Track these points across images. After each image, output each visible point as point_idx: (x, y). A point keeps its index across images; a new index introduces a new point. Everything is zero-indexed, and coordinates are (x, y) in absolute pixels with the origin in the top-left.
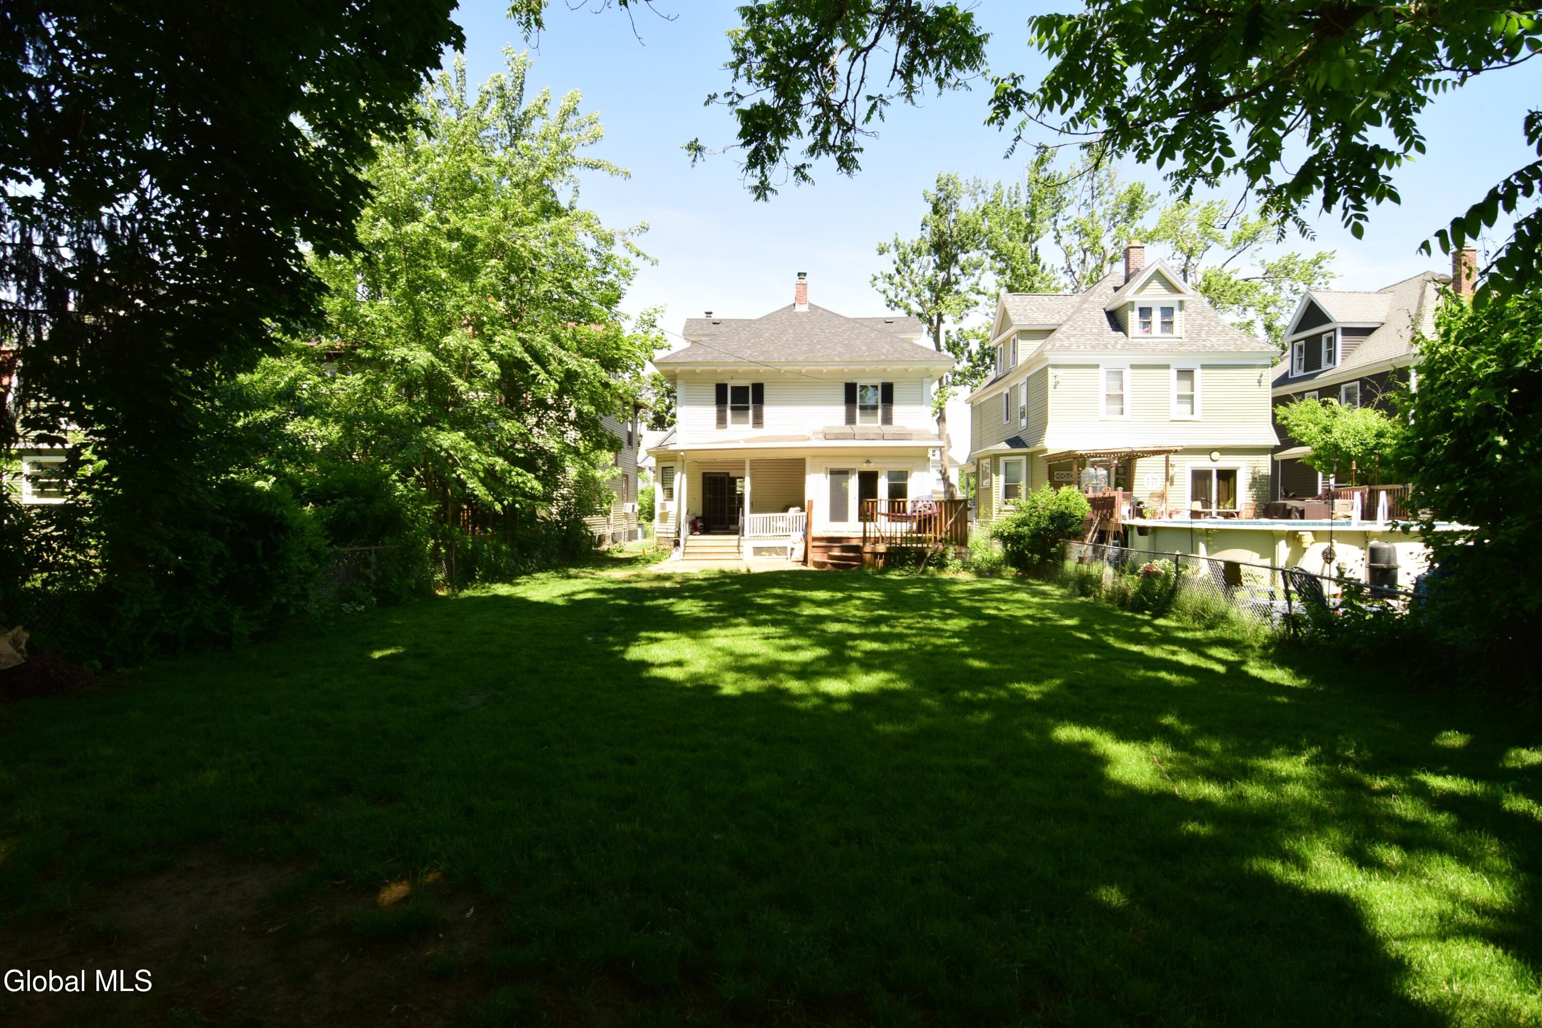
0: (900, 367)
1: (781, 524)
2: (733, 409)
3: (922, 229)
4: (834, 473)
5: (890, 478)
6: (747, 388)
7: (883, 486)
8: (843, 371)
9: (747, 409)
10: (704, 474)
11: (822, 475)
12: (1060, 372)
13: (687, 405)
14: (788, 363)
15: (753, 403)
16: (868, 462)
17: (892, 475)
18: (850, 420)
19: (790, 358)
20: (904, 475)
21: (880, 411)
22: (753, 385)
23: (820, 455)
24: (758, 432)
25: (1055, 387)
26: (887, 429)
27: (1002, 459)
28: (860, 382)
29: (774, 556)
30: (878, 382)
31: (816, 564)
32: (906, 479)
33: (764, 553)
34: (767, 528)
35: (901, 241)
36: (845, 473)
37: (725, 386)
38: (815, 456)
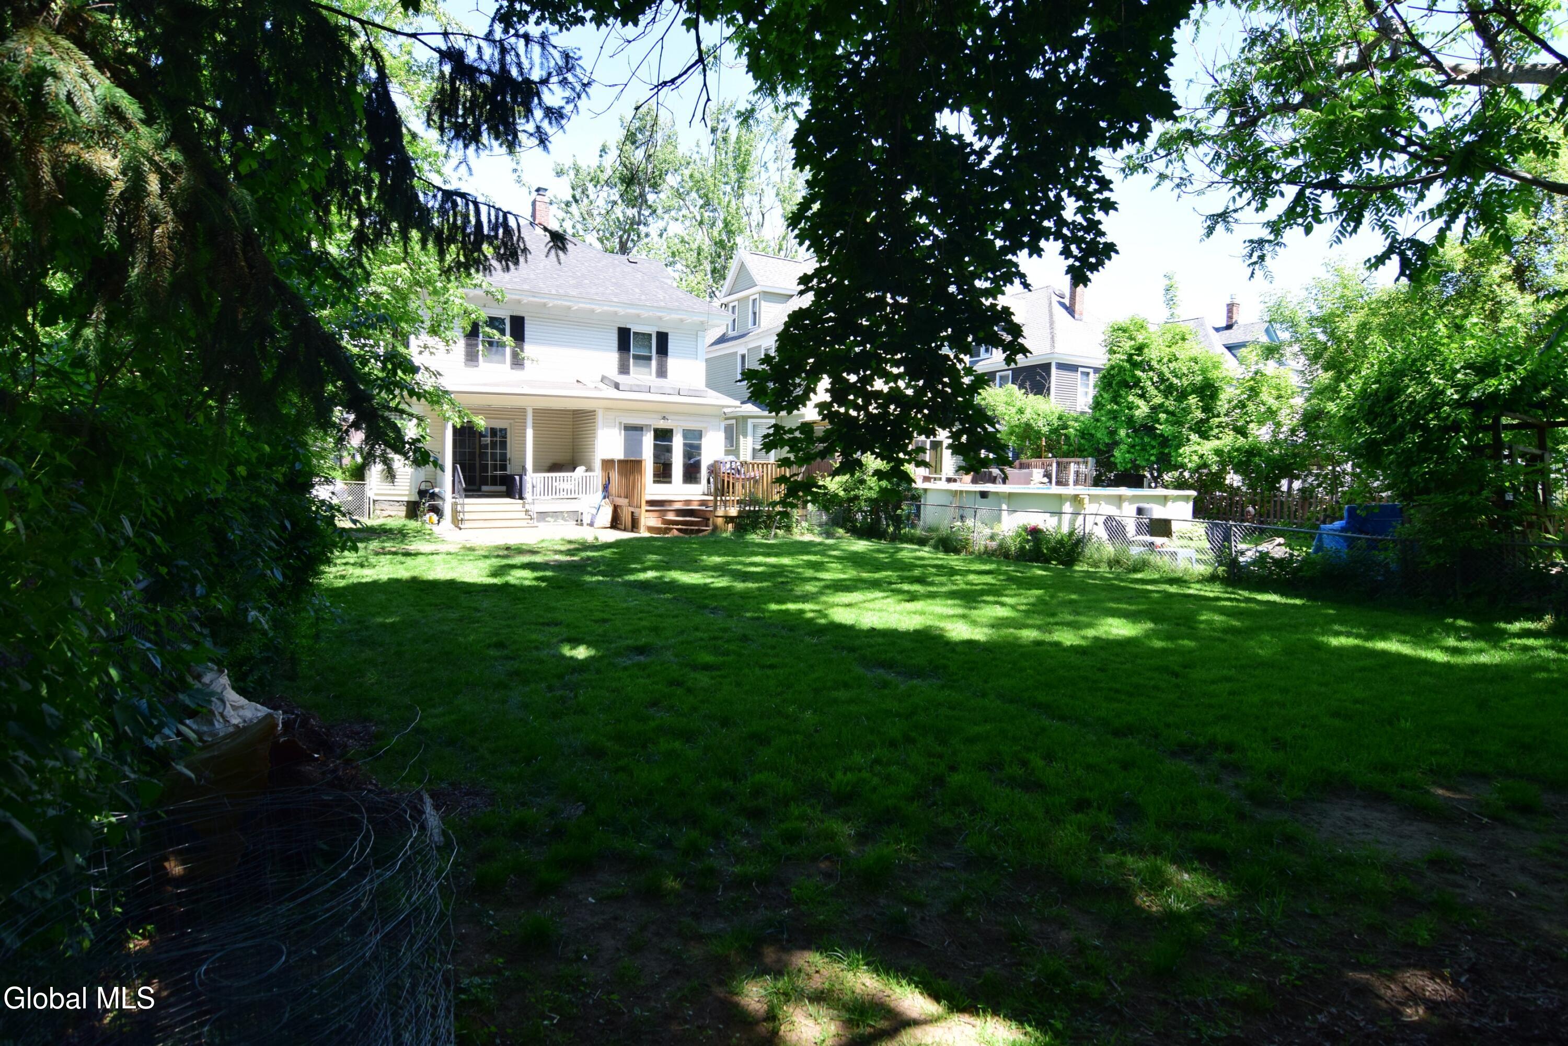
0: (675, 316)
1: (563, 485)
3: (601, 156)
4: (629, 428)
5: (685, 437)
6: (503, 320)
7: (678, 444)
8: (616, 313)
11: (616, 431)
14: (560, 296)
15: (513, 337)
16: (664, 418)
17: (687, 434)
18: (624, 369)
19: (561, 291)
20: (699, 435)
21: (654, 363)
22: (511, 316)
23: (612, 408)
24: (517, 374)
26: (661, 381)
27: (750, 421)
28: (635, 328)
29: (561, 522)
30: (652, 330)
31: (650, 529)
32: (700, 437)
33: (549, 519)
34: (548, 490)
35: (580, 163)
36: (639, 429)
38: (608, 409)
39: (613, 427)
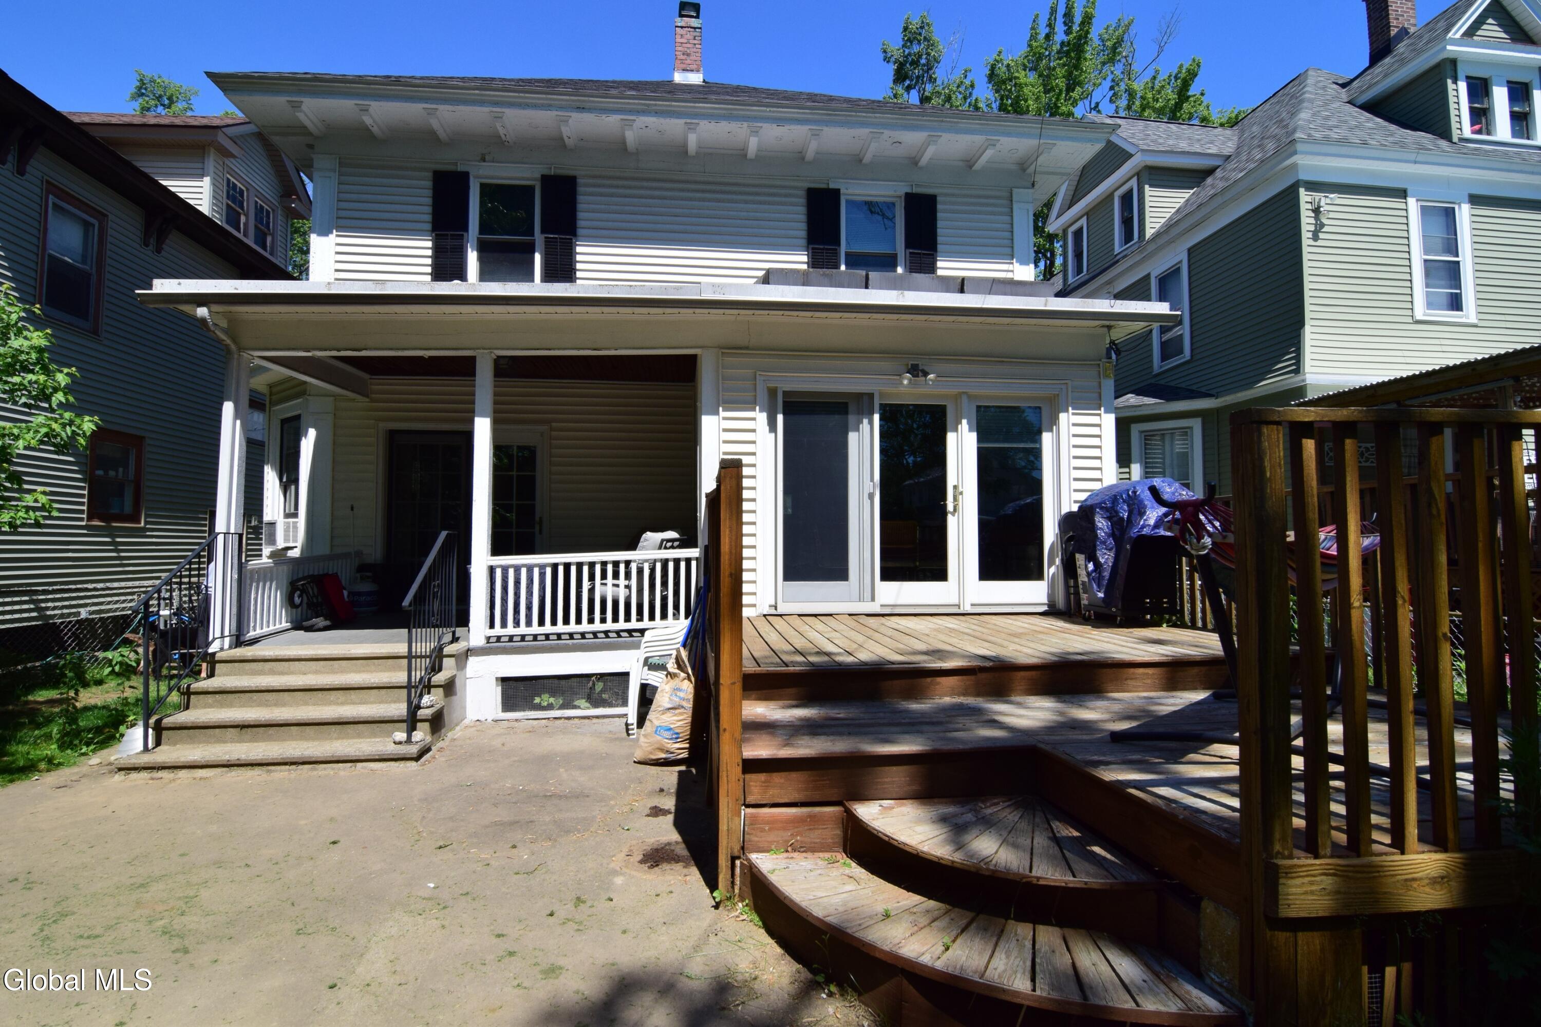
2: (483, 249)
6: (530, 190)
9: (530, 250)
10: (393, 436)
11: (758, 414)
12: (1327, 201)
13: (340, 228)
15: (543, 231)
16: (915, 372)
22: (547, 181)
25: (1315, 237)
30: (896, 193)
33: (545, 699)
37: (464, 177)
38: (733, 349)
39: (749, 404)
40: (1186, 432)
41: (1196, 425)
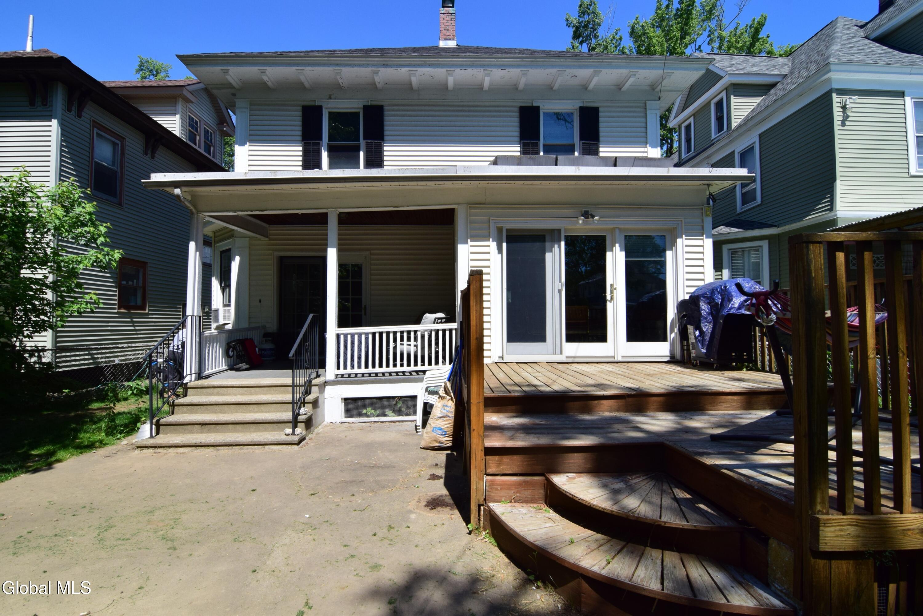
2: (331, 150)
5: (629, 252)
6: (356, 115)
9: (357, 149)
10: (282, 259)
12: (851, 101)
13: (251, 141)
16: (585, 215)
23: (485, 201)
25: (843, 124)
28: (546, 106)
30: (574, 106)
36: (538, 238)
37: (319, 109)
38: (476, 204)
39: (486, 237)
40: (758, 249)
41: (765, 244)
